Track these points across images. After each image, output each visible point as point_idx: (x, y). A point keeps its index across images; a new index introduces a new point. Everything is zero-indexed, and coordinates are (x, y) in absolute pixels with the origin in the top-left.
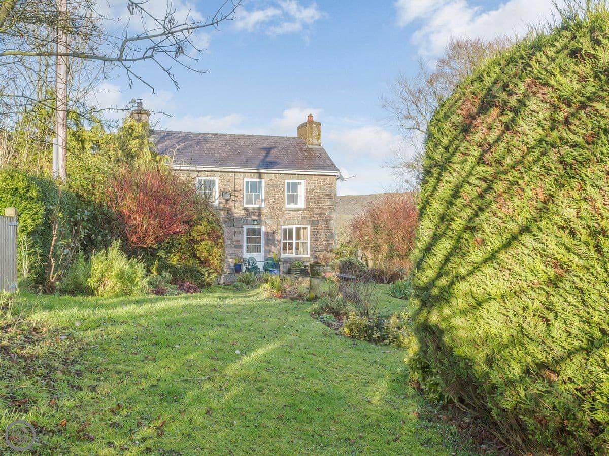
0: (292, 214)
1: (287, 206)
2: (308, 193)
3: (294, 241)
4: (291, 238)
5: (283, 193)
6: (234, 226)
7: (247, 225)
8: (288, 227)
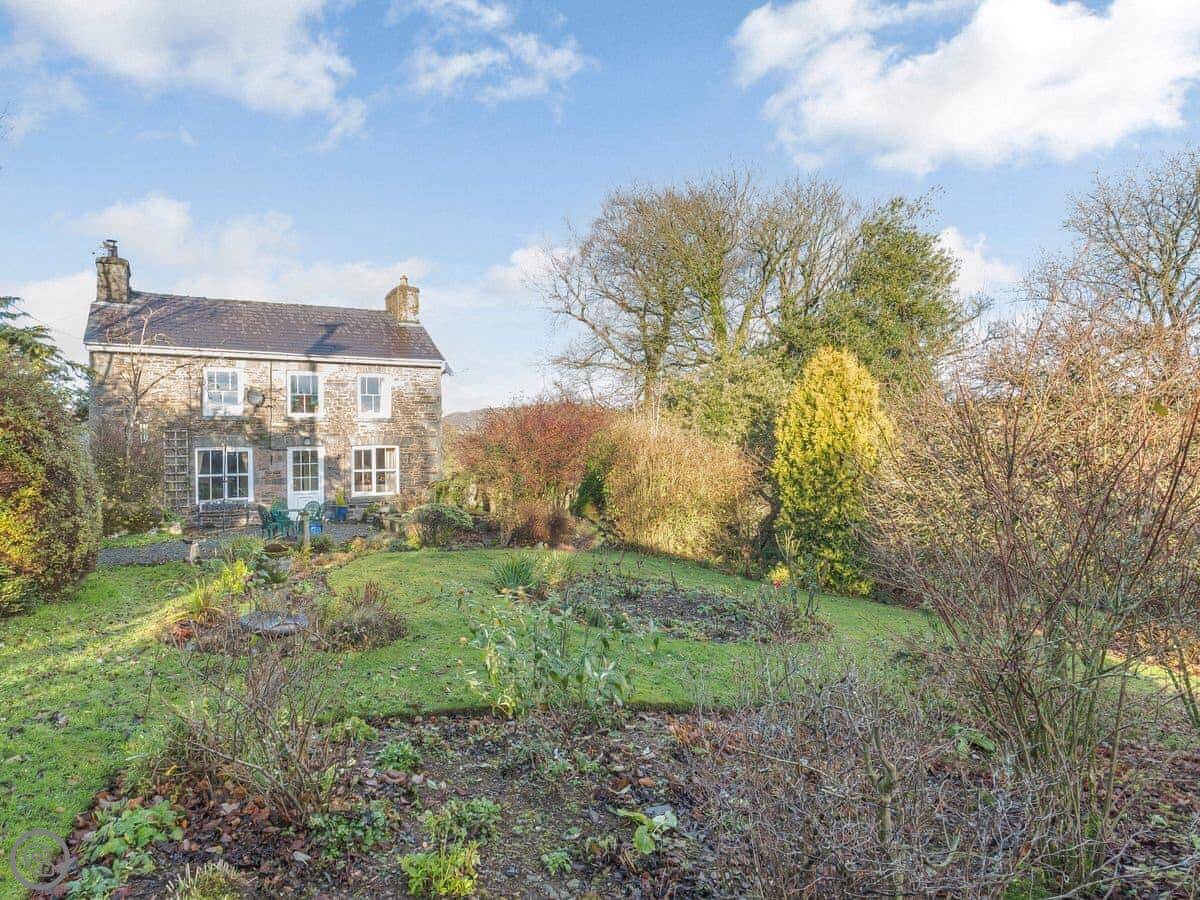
0: (369, 427)
1: (361, 415)
3: (374, 470)
4: (368, 464)
5: (354, 394)
6: (270, 448)
7: (294, 445)
8: (363, 448)
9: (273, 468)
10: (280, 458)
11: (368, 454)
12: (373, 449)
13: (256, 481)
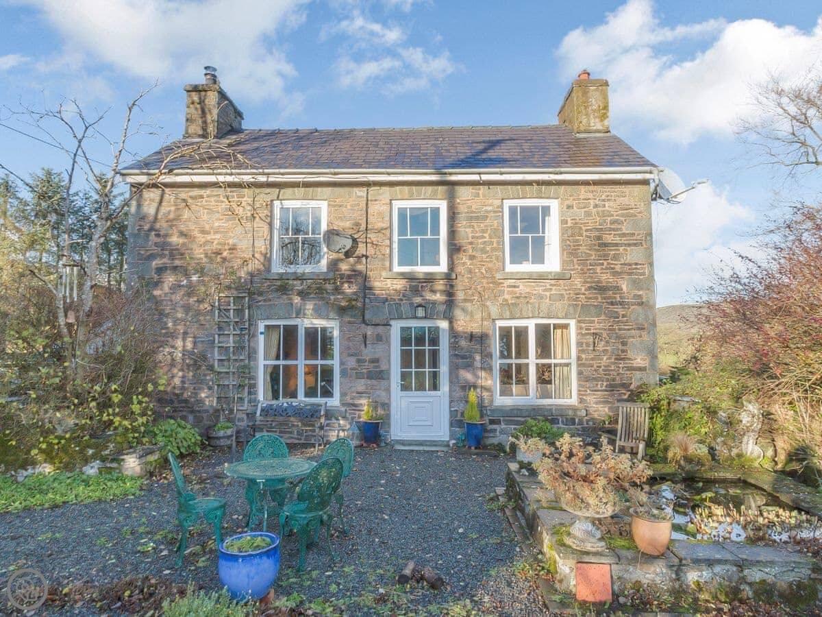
0: (523, 288)
1: (510, 268)
2: (570, 235)
3: (532, 361)
4: (522, 351)
5: (498, 233)
6: (364, 321)
7: (400, 318)
8: (513, 323)
9: (368, 353)
10: (379, 338)
11: (522, 333)
12: (531, 325)
13: (344, 373)
